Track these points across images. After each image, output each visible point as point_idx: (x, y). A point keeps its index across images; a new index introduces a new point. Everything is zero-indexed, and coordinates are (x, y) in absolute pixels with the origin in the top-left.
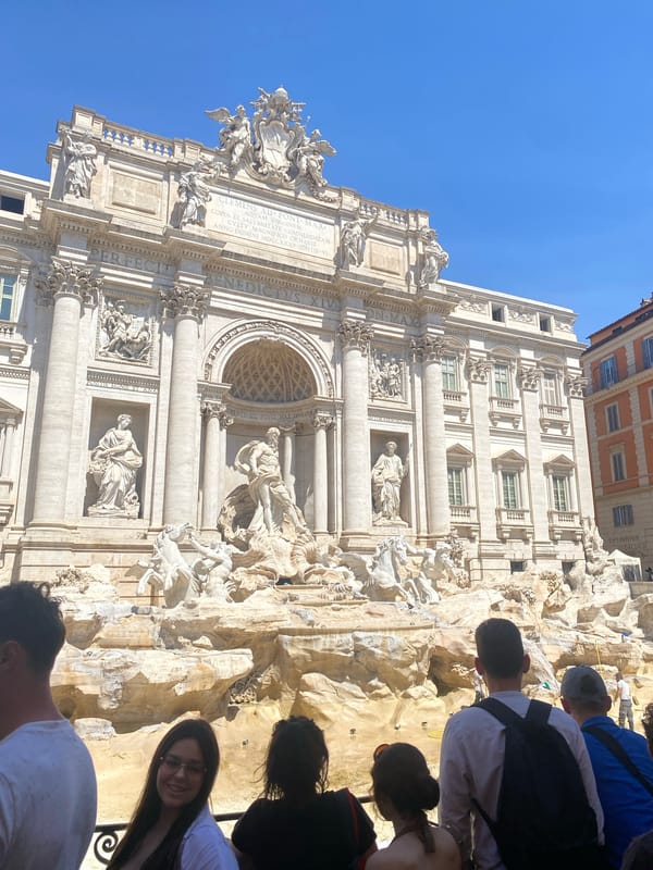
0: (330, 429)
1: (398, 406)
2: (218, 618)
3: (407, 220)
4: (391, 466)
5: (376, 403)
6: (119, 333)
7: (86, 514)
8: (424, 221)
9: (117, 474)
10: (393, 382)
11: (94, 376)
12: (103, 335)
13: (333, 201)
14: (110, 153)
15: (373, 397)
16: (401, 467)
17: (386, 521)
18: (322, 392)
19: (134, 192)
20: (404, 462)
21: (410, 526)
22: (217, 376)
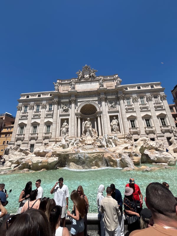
0: (100, 117)
1: (115, 110)
2: (56, 151)
3: (113, 77)
4: (115, 122)
5: (110, 110)
6: (64, 108)
7: (60, 136)
8: (117, 76)
9: (64, 129)
10: (114, 106)
11: (60, 116)
12: (62, 109)
13: (98, 79)
14: (62, 84)
15: (109, 109)
16: (117, 121)
17: (115, 132)
18: (98, 110)
19: (65, 88)
20: (118, 120)
21: (120, 133)
22: (79, 112)
